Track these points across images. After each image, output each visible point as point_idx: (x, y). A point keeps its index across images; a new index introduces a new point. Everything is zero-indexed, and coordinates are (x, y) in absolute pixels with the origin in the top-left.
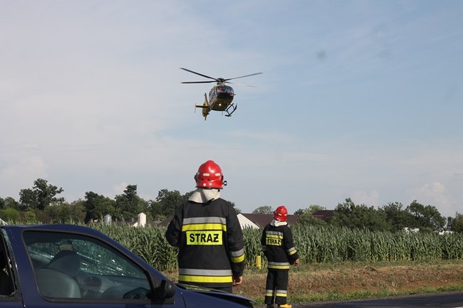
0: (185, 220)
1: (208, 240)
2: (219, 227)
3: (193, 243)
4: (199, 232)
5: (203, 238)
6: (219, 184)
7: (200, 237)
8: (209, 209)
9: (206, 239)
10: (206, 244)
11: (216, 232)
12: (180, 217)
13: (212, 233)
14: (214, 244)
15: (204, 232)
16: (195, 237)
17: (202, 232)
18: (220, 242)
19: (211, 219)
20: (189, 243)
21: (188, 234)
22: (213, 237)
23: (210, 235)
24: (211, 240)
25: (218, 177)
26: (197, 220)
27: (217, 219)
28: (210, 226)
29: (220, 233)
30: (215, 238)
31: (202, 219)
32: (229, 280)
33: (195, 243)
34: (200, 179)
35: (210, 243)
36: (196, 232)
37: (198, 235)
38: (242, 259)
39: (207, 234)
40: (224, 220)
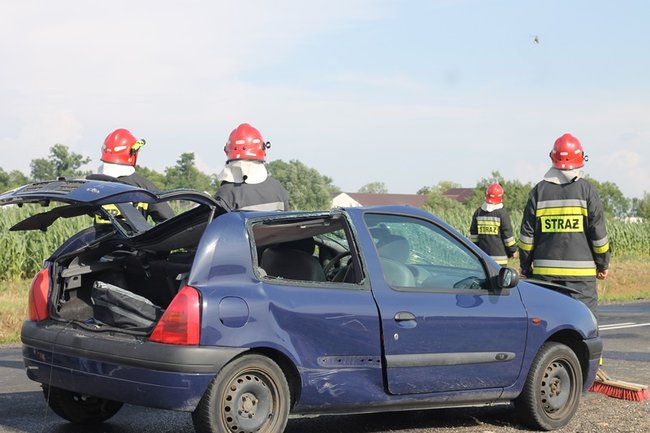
0: (539, 203)
1: (566, 226)
2: (578, 211)
3: (548, 231)
4: (555, 218)
5: (560, 225)
6: (579, 160)
7: (557, 223)
8: (567, 190)
9: (564, 225)
10: (564, 230)
11: (575, 217)
12: (534, 200)
13: (571, 218)
14: (573, 230)
15: (562, 217)
16: (552, 223)
17: (559, 218)
18: (581, 228)
19: (569, 202)
20: (544, 230)
21: (543, 220)
22: (572, 223)
23: (568, 220)
24: (570, 226)
25: (578, 154)
26: (553, 203)
27: (576, 202)
28: (567, 211)
29: (581, 218)
30: (575, 224)
31: (559, 202)
32: (593, 272)
33: (551, 230)
34: (556, 157)
35: (568, 230)
36: (552, 218)
37: (554, 221)
38: (605, 249)
39: (565, 219)
40: (584, 203)
